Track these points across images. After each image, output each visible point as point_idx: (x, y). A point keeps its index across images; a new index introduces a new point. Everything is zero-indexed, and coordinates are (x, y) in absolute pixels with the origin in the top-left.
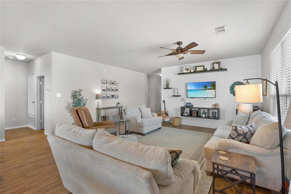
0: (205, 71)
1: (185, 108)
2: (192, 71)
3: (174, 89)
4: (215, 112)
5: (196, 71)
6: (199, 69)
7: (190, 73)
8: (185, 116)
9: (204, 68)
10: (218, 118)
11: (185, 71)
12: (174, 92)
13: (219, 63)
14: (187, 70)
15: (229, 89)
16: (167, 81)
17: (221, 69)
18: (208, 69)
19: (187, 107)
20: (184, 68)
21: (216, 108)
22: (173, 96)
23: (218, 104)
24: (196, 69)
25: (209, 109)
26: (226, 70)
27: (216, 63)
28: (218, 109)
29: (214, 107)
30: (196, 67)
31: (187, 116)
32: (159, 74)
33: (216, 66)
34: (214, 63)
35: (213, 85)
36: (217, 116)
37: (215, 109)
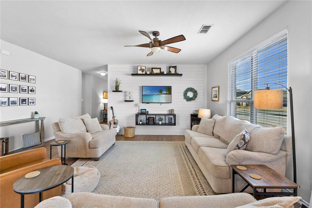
0: (162, 74)
1: (139, 116)
2: (148, 73)
3: (125, 92)
4: (171, 118)
5: (153, 73)
6: (155, 71)
7: (146, 74)
8: (140, 124)
9: (160, 71)
10: (175, 124)
11: (140, 72)
12: (126, 96)
13: (175, 67)
14: (143, 71)
15: (182, 94)
16: (117, 82)
17: (176, 74)
18: (165, 73)
19: (142, 114)
20: (139, 68)
21: (172, 113)
22: (125, 101)
23: (174, 110)
24: (152, 71)
25: (165, 115)
26: (181, 75)
27: (173, 67)
29: (170, 113)
30: (152, 68)
31: (143, 124)
32: (99, 72)
33: (173, 71)
34: (170, 67)
35: (168, 90)
36: (173, 122)
37: (171, 115)
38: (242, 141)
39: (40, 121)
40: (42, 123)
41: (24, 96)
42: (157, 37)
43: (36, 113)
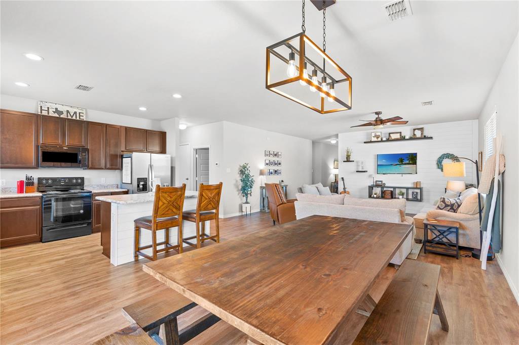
0: (403, 139)
1: (374, 188)
2: (384, 139)
3: (357, 162)
4: (417, 193)
5: (390, 139)
6: (393, 136)
7: (382, 141)
8: (374, 198)
9: (401, 135)
10: (421, 200)
11: (374, 139)
12: (358, 166)
13: (421, 129)
14: (378, 138)
15: (435, 163)
16: (348, 152)
17: (425, 138)
18: (407, 137)
19: (377, 186)
20: (373, 135)
21: (418, 187)
22: (357, 172)
23: (420, 182)
24: (390, 136)
25: (408, 189)
26: (431, 138)
27: (418, 129)
28: (421, 189)
29: (415, 186)
30: (390, 134)
31: (377, 198)
32: (329, 140)
33: (418, 134)
34: (414, 130)
35: (412, 159)
36: (419, 198)
37: (417, 188)
38: (442, 203)
39: (284, 188)
40: (286, 189)
41: (276, 168)
42: (380, 116)
43: (282, 181)
